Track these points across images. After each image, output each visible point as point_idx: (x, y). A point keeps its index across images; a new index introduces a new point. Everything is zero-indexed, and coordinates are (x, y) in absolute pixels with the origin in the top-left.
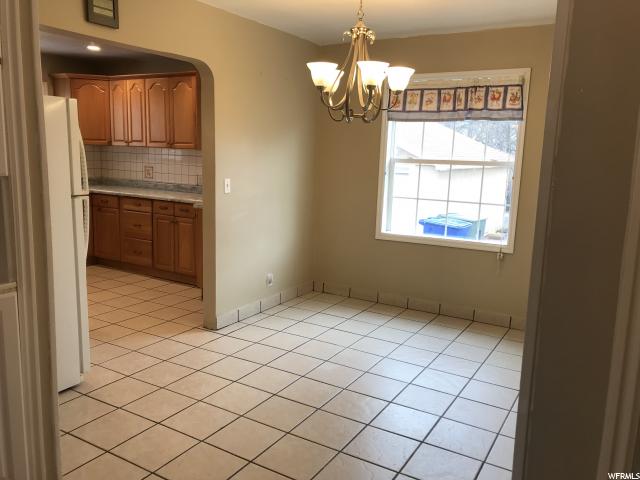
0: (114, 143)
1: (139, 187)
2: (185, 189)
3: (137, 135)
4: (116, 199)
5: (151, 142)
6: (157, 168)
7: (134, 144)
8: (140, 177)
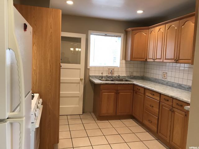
0: (148, 60)
1: (159, 83)
2: (184, 88)
3: (159, 56)
4: (143, 89)
5: (166, 59)
6: (169, 74)
7: (157, 60)
8: (160, 77)
